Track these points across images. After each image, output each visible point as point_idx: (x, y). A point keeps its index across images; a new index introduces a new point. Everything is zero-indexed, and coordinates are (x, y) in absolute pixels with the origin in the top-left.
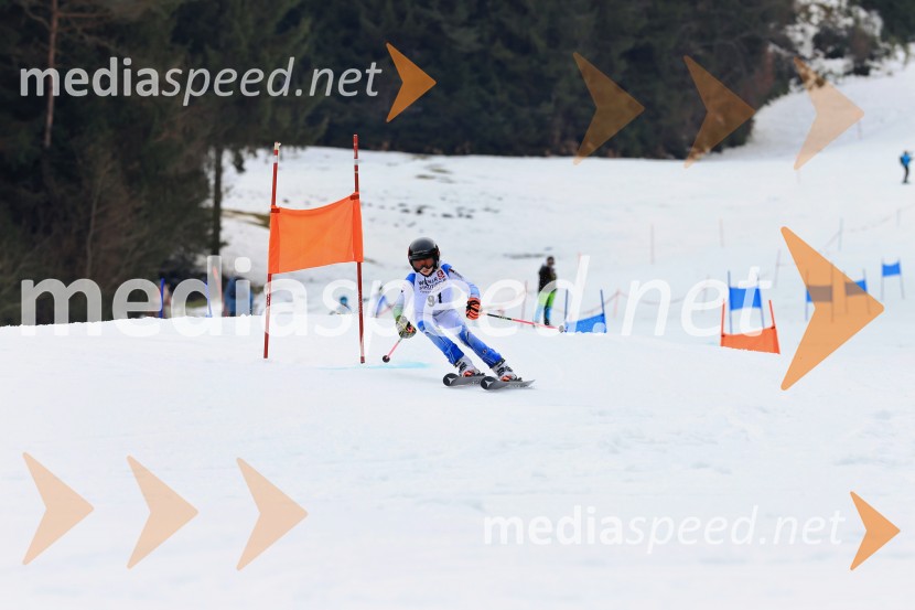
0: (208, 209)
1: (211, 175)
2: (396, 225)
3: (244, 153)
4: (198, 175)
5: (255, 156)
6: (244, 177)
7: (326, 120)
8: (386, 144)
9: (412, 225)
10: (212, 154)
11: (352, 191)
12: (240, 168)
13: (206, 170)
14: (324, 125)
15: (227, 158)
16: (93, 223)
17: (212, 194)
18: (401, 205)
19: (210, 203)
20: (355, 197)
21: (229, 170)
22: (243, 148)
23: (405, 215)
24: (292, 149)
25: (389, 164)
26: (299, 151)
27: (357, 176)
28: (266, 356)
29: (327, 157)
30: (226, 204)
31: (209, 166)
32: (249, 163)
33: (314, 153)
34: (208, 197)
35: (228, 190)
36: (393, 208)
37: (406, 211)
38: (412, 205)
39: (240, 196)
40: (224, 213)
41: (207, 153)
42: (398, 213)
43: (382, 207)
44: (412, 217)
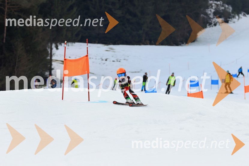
0: (48, 59)
1: (49, 50)
2: (100, 64)
3: (58, 44)
4: (46, 50)
5: (61, 45)
6: (58, 51)
7: (81, 35)
8: (97, 42)
9: (104, 64)
10: (49, 44)
11: (86, 54)
12: (57, 48)
13: (48, 49)
14: (80, 37)
15: (54, 46)
16: (17, 63)
17: (49, 55)
18: (101, 58)
19: (49, 58)
20: (87, 56)
21: (54, 49)
22: (58, 43)
23: (102, 61)
24: (71, 43)
25: (98, 47)
26: (73, 44)
27: (87, 50)
28: (63, 99)
29: (81, 45)
30: (53, 58)
31: (49, 48)
32: (59, 47)
33: (77, 44)
34: (48, 56)
35: (54, 54)
36: (99, 59)
37: (103, 60)
38: (104, 58)
39: (57, 56)
40: (53, 61)
41: (48, 44)
42: (100, 60)
43: (96, 59)
44: (104, 61)
